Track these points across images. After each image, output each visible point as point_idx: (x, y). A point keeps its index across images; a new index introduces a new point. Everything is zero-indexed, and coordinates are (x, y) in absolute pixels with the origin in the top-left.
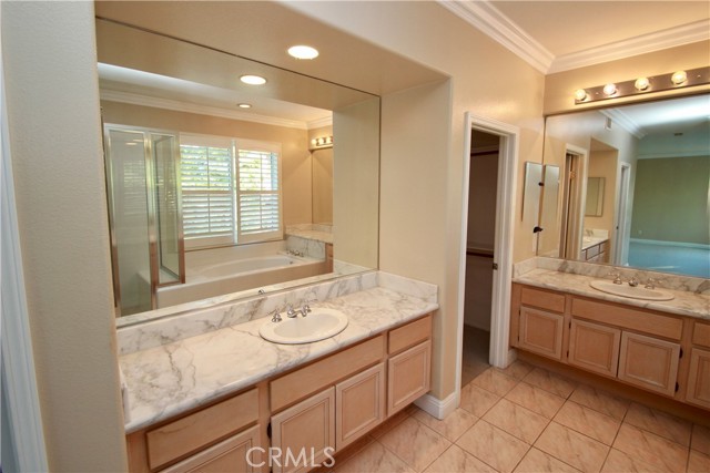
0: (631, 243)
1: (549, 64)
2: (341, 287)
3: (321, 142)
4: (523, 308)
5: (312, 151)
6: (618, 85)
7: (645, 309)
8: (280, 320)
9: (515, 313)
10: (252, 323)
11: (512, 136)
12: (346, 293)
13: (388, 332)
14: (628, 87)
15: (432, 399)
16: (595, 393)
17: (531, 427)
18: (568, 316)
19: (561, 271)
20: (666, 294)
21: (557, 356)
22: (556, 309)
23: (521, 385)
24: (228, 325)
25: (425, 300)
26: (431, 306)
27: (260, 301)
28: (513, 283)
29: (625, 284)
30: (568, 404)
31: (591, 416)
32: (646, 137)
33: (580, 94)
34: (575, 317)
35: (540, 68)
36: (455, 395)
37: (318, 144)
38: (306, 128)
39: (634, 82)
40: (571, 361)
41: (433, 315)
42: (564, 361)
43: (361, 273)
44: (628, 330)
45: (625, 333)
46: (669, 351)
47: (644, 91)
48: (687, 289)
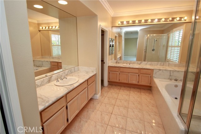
0: (124, 57)
1: (113, 14)
2: (70, 71)
3: (44, 28)
4: (110, 72)
5: (40, 31)
6: (127, 22)
7: (133, 68)
8: (59, 81)
9: (109, 73)
10: (50, 83)
11: (107, 31)
12: (72, 73)
13: (87, 80)
14: (128, 22)
15: (96, 95)
16: (125, 87)
17: (116, 96)
18: (119, 72)
19: (116, 63)
20: (135, 65)
21: (117, 81)
22: (117, 71)
23: (111, 89)
24: (43, 85)
25: (93, 72)
26: (95, 73)
27: (51, 77)
28: (108, 66)
29: (128, 64)
30: (121, 90)
31: (125, 91)
32: (127, 33)
33: (119, 23)
34: (121, 72)
35: (111, 15)
36: (100, 93)
37: (42, 29)
38: (37, 23)
39: (129, 21)
40: (120, 81)
41: (95, 75)
42: (119, 82)
43: (74, 67)
44: (130, 73)
45: (130, 74)
46: (137, 75)
47: (131, 24)
48: (138, 64)
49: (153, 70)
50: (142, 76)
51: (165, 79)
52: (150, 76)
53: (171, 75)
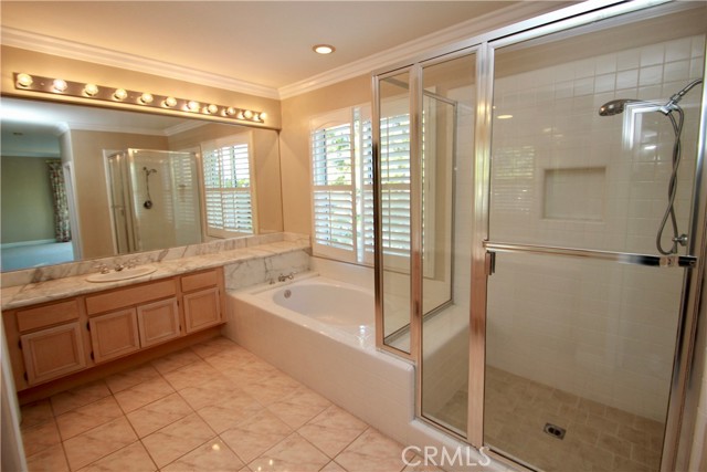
4: (23, 337)
6: (68, 82)
7: (150, 282)
9: (16, 346)
14: (74, 88)
18: (84, 318)
22: (71, 317)
29: (112, 271)
33: (26, 79)
34: (93, 316)
40: (99, 361)
42: (92, 366)
44: (139, 304)
45: (139, 308)
46: (171, 305)
47: (91, 96)
48: (153, 261)
49: (222, 267)
50: (189, 300)
51: (256, 284)
52: (216, 290)
53: (268, 268)
